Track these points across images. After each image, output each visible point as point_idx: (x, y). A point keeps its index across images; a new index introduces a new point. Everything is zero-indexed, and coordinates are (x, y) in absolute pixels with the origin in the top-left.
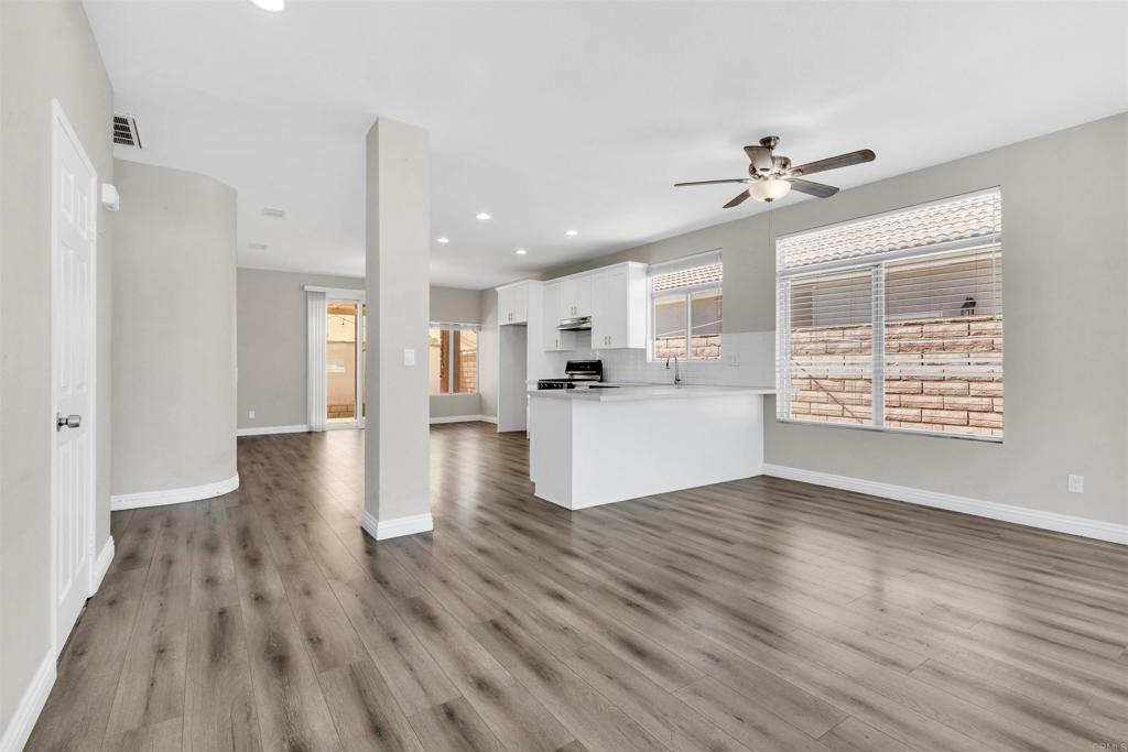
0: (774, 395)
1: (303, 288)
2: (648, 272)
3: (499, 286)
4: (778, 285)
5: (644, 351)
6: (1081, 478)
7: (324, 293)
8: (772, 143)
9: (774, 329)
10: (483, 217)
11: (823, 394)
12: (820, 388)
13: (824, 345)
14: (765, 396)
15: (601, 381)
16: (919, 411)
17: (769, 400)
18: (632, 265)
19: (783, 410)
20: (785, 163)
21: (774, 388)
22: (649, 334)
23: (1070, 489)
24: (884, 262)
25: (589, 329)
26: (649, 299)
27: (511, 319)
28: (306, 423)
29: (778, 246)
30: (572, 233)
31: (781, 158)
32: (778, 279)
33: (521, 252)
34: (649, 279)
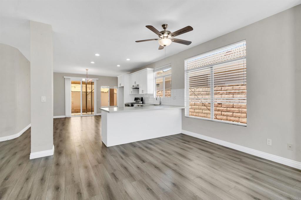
0: (184, 109)
1: (63, 77)
2: (154, 71)
3: (118, 76)
4: (185, 74)
5: (152, 95)
6: (271, 140)
7: (70, 78)
8: (165, 27)
9: (184, 88)
10: (97, 55)
11: (205, 107)
12: (205, 106)
13: (206, 92)
14: (182, 109)
15: (143, 103)
16: (232, 113)
17: (183, 110)
18: (148, 69)
19: (186, 114)
20: (169, 33)
21: (184, 106)
22: (154, 90)
23: (268, 144)
24: (213, 66)
25: (139, 88)
26: (154, 79)
27: (120, 85)
28: (65, 115)
29: (185, 62)
30: (128, 60)
31: (168, 31)
32: (185, 72)
33: (119, 66)
34: (154, 73)
